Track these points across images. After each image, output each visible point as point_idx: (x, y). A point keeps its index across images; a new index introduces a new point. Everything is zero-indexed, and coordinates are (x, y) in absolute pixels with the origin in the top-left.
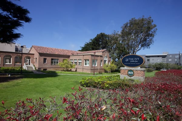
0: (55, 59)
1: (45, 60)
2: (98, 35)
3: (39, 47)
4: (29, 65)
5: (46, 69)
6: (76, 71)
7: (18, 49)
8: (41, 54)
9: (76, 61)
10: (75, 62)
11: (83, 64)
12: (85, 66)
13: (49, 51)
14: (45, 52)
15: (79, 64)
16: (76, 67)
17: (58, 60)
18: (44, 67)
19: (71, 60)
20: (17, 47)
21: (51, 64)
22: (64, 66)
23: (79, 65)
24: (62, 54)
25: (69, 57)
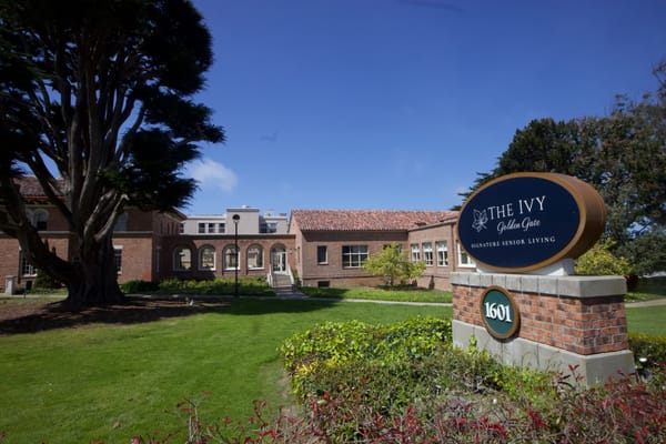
0: (357, 246)
1: (322, 252)
2: (518, 132)
3: (307, 213)
4: (284, 269)
5: (327, 284)
6: (432, 285)
7: (266, 225)
8: (309, 235)
9: (428, 250)
10: (427, 253)
11: (455, 261)
12: (461, 265)
13: (335, 222)
14: (321, 227)
15: (439, 260)
16: (429, 271)
17: (365, 248)
18: (320, 275)
19: (412, 245)
20: (264, 220)
21: (344, 265)
22: (380, 271)
23: (441, 263)
24: (379, 226)
25: (404, 235)
